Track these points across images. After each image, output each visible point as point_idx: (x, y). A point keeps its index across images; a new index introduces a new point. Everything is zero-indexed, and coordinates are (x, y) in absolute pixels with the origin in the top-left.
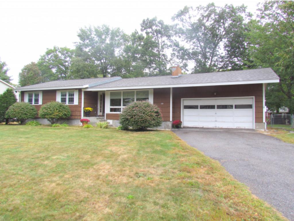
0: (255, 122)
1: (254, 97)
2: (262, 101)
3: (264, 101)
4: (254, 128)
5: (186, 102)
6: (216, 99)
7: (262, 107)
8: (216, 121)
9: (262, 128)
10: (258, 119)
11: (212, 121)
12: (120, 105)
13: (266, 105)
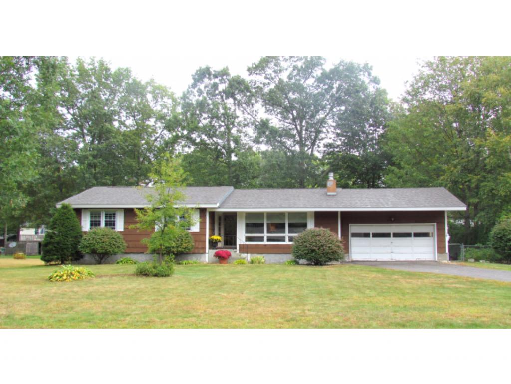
0: (438, 252)
1: (435, 224)
2: (444, 229)
3: (446, 228)
4: (437, 260)
5: (354, 228)
6: (392, 225)
7: (444, 236)
8: (392, 252)
9: (444, 260)
10: (441, 249)
11: (388, 253)
12: (263, 232)
13: (448, 233)
